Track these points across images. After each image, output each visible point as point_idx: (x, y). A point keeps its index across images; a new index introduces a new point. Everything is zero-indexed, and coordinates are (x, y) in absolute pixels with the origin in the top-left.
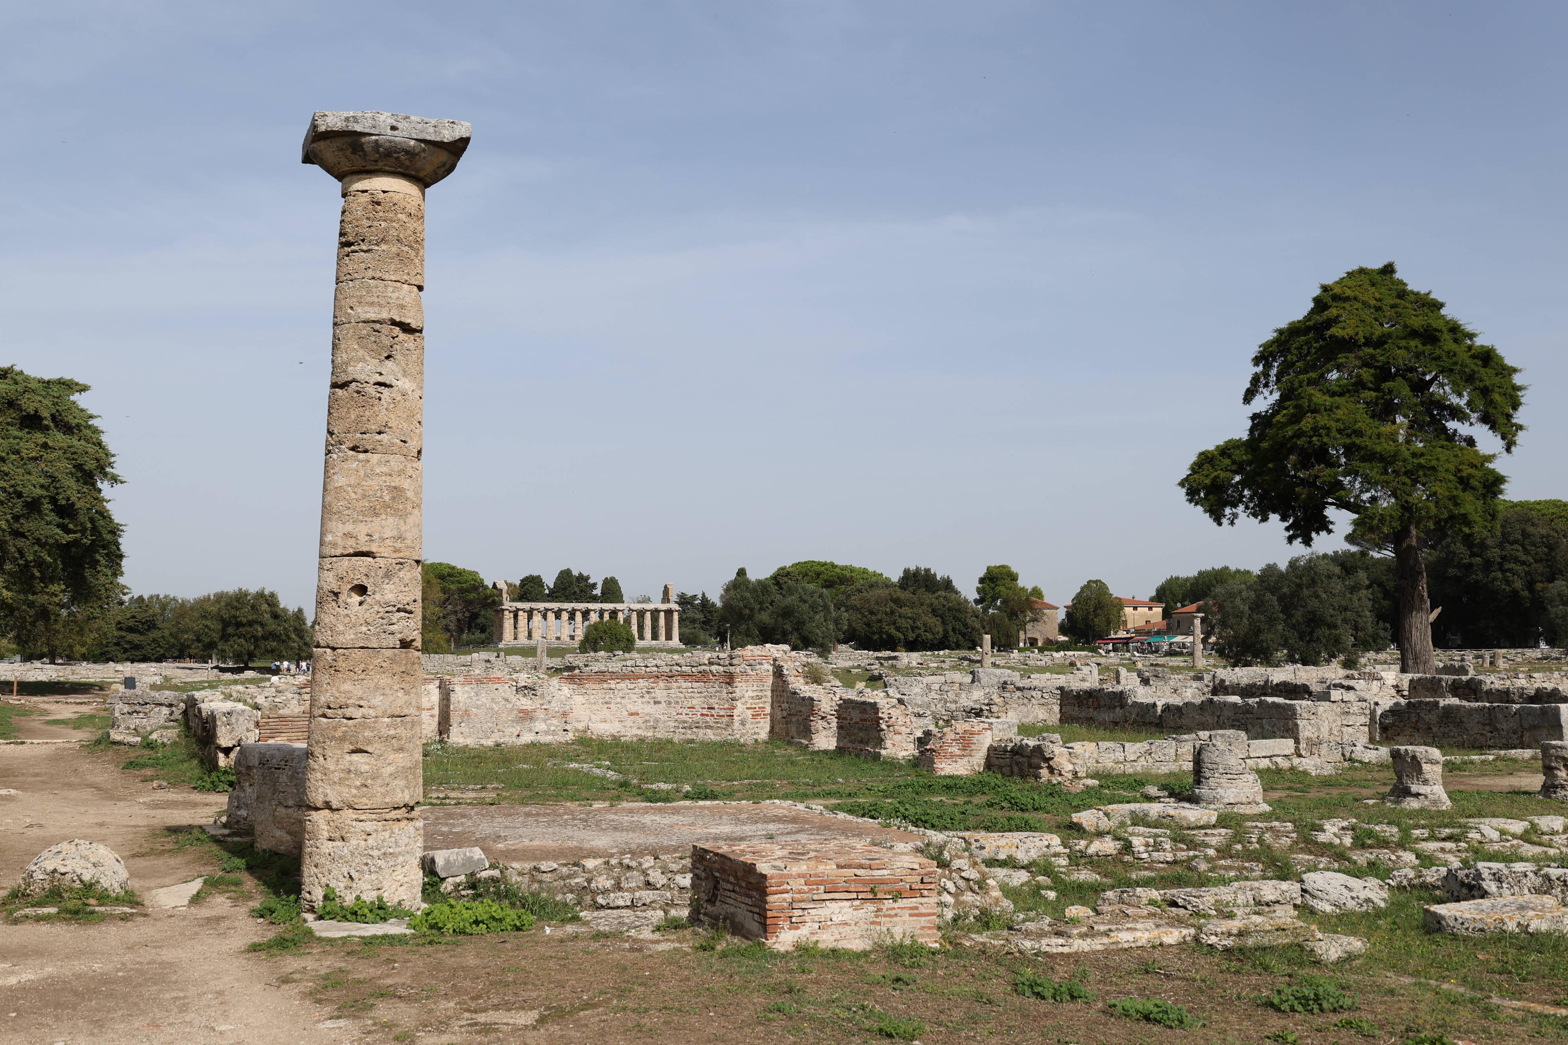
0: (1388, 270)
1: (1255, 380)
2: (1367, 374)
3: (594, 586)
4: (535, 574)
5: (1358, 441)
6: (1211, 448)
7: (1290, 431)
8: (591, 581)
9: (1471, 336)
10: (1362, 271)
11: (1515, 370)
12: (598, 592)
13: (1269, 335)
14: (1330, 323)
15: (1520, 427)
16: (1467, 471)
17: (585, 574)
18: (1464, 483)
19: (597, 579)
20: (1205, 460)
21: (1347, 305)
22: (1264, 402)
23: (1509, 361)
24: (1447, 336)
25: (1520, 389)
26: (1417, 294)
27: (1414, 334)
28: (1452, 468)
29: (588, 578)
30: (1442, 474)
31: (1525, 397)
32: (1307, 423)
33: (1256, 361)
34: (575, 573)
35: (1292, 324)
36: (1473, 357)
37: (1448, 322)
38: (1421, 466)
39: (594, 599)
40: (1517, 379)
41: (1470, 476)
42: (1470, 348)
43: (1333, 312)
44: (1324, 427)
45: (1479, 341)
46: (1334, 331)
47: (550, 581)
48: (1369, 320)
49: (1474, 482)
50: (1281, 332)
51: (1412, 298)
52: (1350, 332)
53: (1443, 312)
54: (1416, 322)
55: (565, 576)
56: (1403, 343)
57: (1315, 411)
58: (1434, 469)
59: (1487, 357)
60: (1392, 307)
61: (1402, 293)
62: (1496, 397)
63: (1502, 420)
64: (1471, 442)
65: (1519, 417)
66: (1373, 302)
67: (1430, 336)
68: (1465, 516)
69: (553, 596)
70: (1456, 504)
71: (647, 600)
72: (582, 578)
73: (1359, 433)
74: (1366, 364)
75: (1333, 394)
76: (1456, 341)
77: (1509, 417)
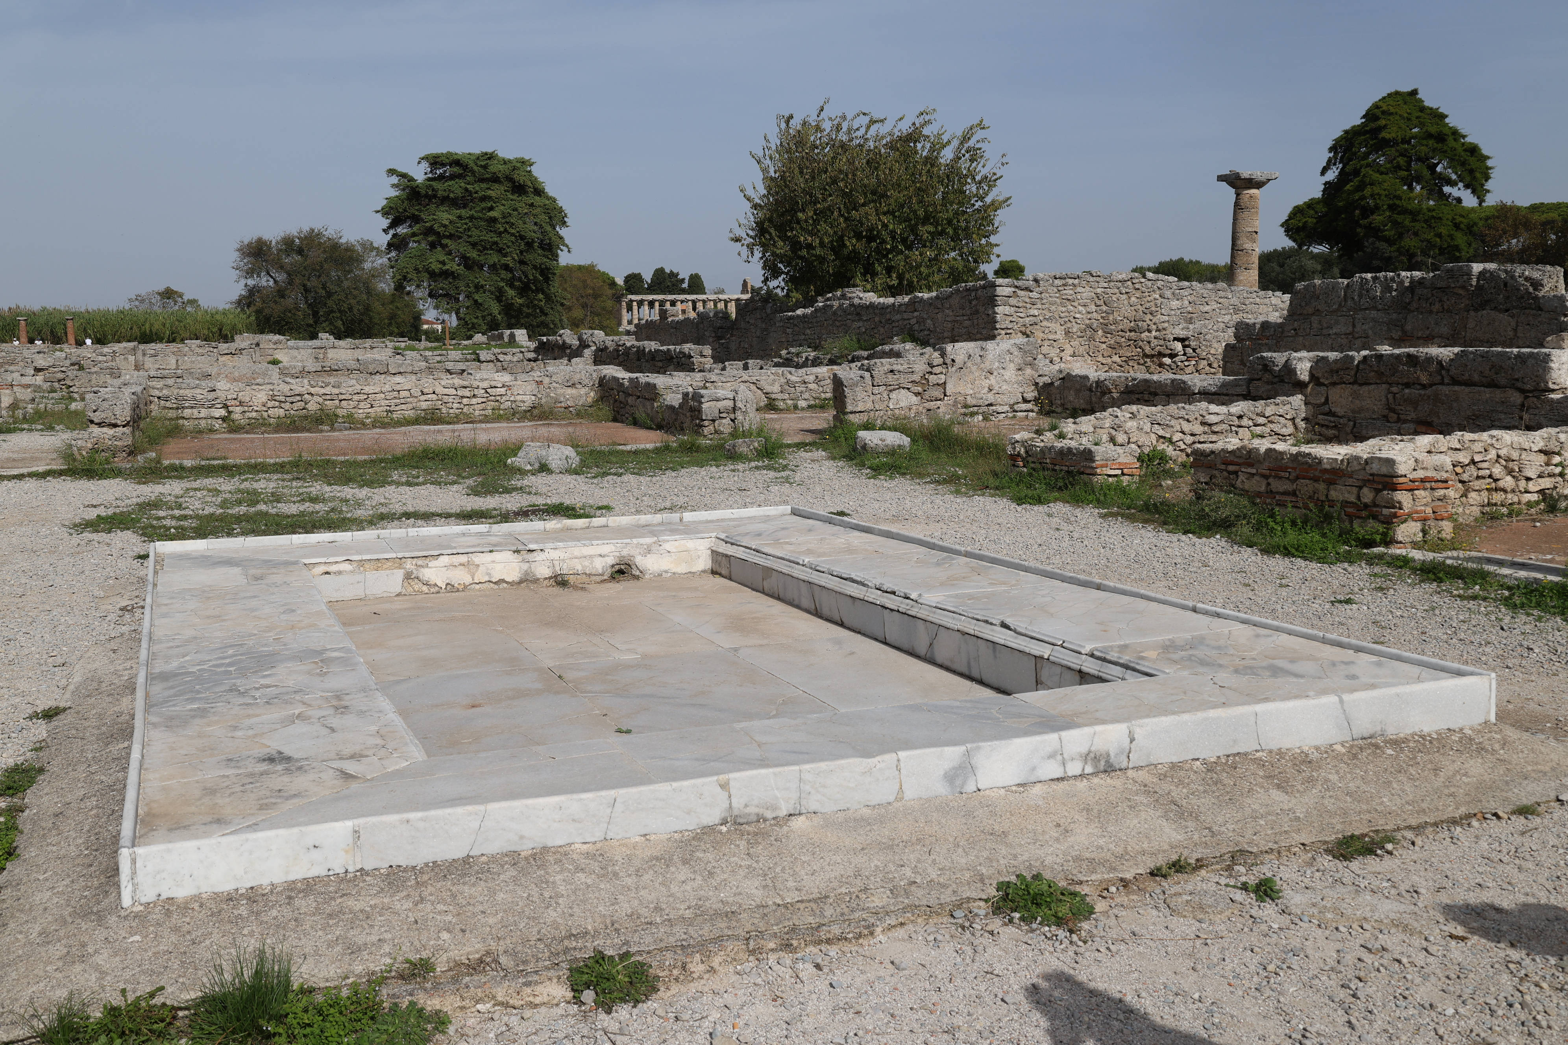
0: (1414, 92)
1: (1329, 161)
2: (1402, 161)
3: (683, 280)
4: (636, 272)
5: (1397, 202)
6: (1301, 203)
7: (1357, 196)
8: (680, 277)
9: (1464, 137)
10: (1397, 93)
11: (1488, 158)
12: (685, 285)
13: (1338, 133)
14: (1381, 129)
15: (1488, 191)
16: (1459, 219)
17: (675, 271)
18: (1457, 226)
19: (684, 274)
20: (1297, 211)
21: (1391, 118)
22: (1332, 175)
23: (1485, 152)
24: (1451, 138)
25: (1490, 168)
26: (1431, 109)
27: (1430, 136)
28: (1450, 217)
29: (678, 274)
30: (1444, 222)
31: (1494, 174)
32: (1368, 191)
33: (1331, 149)
34: (668, 271)
35: (1354, 127)
36: (1465, 150)
37: (1450, 128)
38: (1433, 217)
39: (683, 291)
40: (1489, 163)
41: (1461, 222)
42: (1463, 144)
43: (1383, 122)
44: (1378, 194)
45: (1468, 140)
46: (1384, 134)
47: (648, 277)
48: (1404, 126)
49: (1462, 226)
50: (1346, 132)
51: (1429, 111)
52: (1394, 135)
53: (1447, 120)
54: (1433, 129)
55: (659, 273)
56: (1425, 142)
57: (1372, 184)
58: (1440, 218)
59: (1473, 150)
60: (1417, 118)
61: (1423, 109)
62: (1478, 175)
63: (1479, 188)
64: (1459, 200)
65: (1488, 185)
66: (1406, 115)
67: (1440, 138)
68: (1457, 246)
69: (651, 290)
70: (1452, 239)
71: (722, 292)
72: (673, 275)
73: (1399, 198)
74: (1401, 155)
75: (1382, 173)
76: (1455, 140)
77: (1483, 185)
